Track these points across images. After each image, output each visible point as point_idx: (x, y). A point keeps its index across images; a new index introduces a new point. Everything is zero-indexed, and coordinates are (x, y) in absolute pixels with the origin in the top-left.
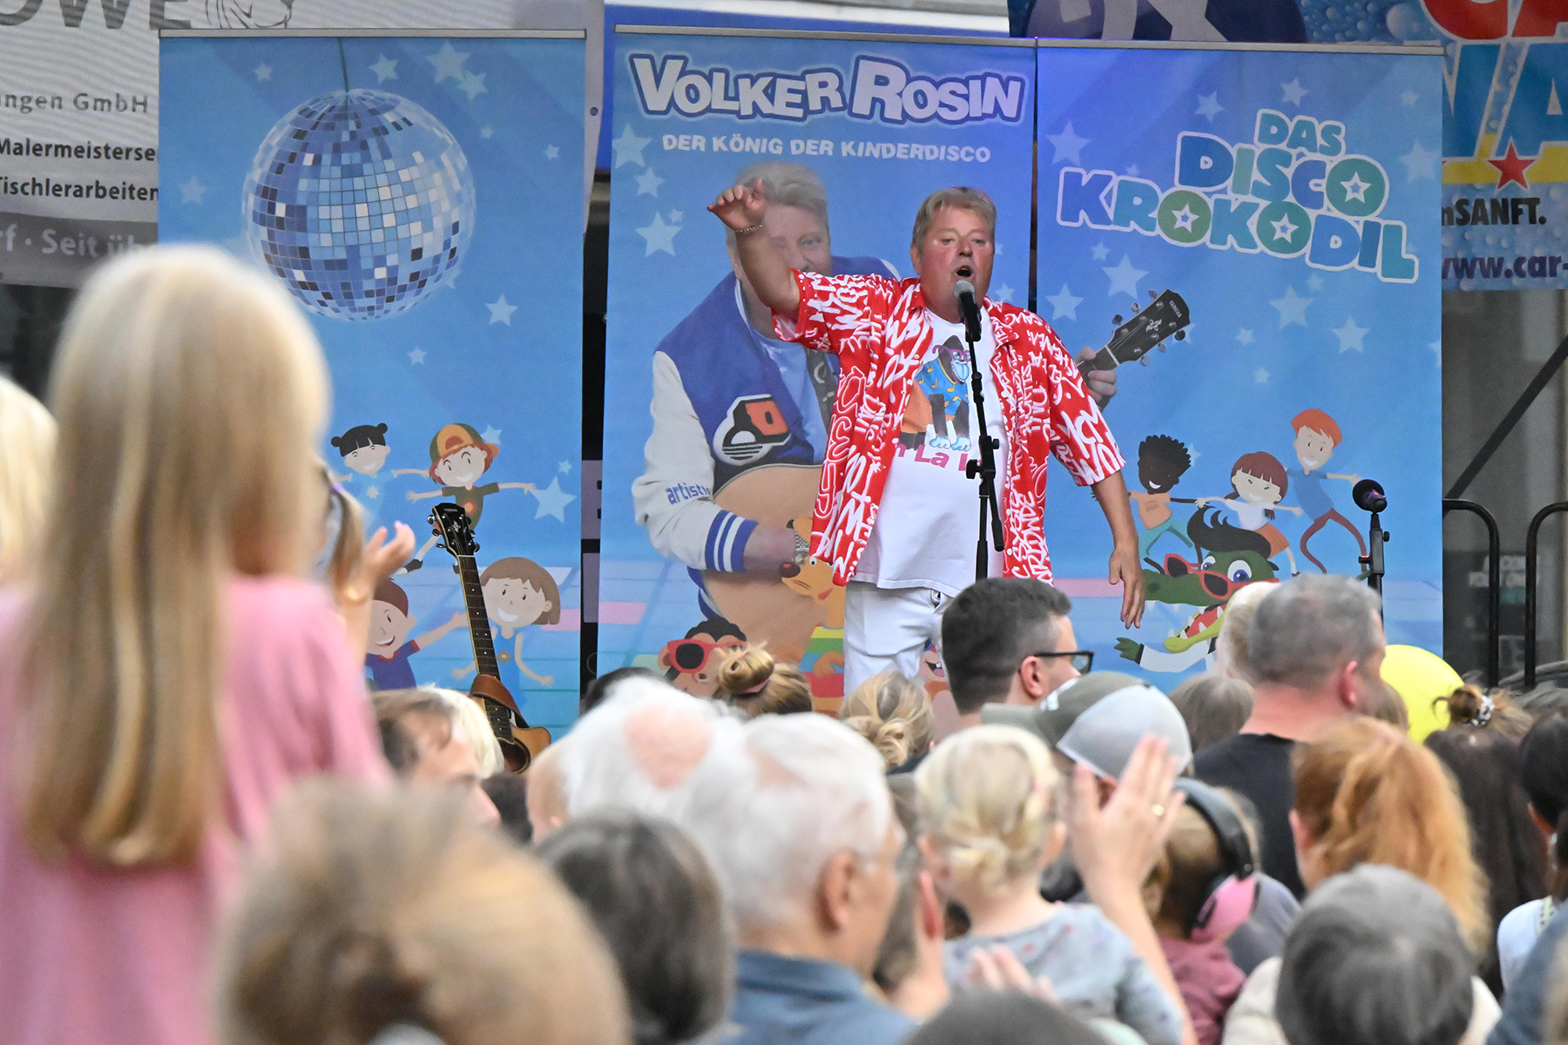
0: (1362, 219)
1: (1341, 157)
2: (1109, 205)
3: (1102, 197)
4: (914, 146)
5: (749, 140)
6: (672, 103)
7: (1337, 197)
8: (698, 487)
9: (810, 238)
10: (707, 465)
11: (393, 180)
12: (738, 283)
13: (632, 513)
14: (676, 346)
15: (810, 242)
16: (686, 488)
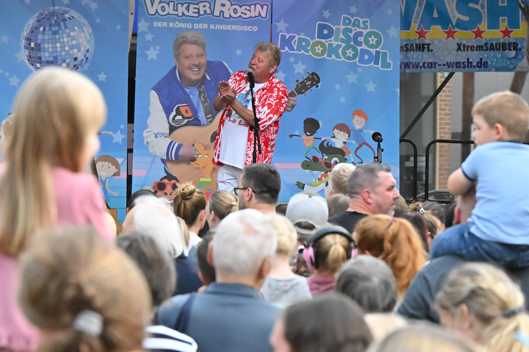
0: (375, 50)
1: (368, 30)
2: (295, 45)
3: (292, 43)
4: (233, 26)
5: (181, 23)
6: (157, 11)
7: (367, 42)
8: (164, 133)
9: (200, 55)
10: (167, 126)
11: (68, 36)
12: (177, 68)
13: (143, 141)
14: (157, 89)
15: (200, 56)
16: (160, 133)
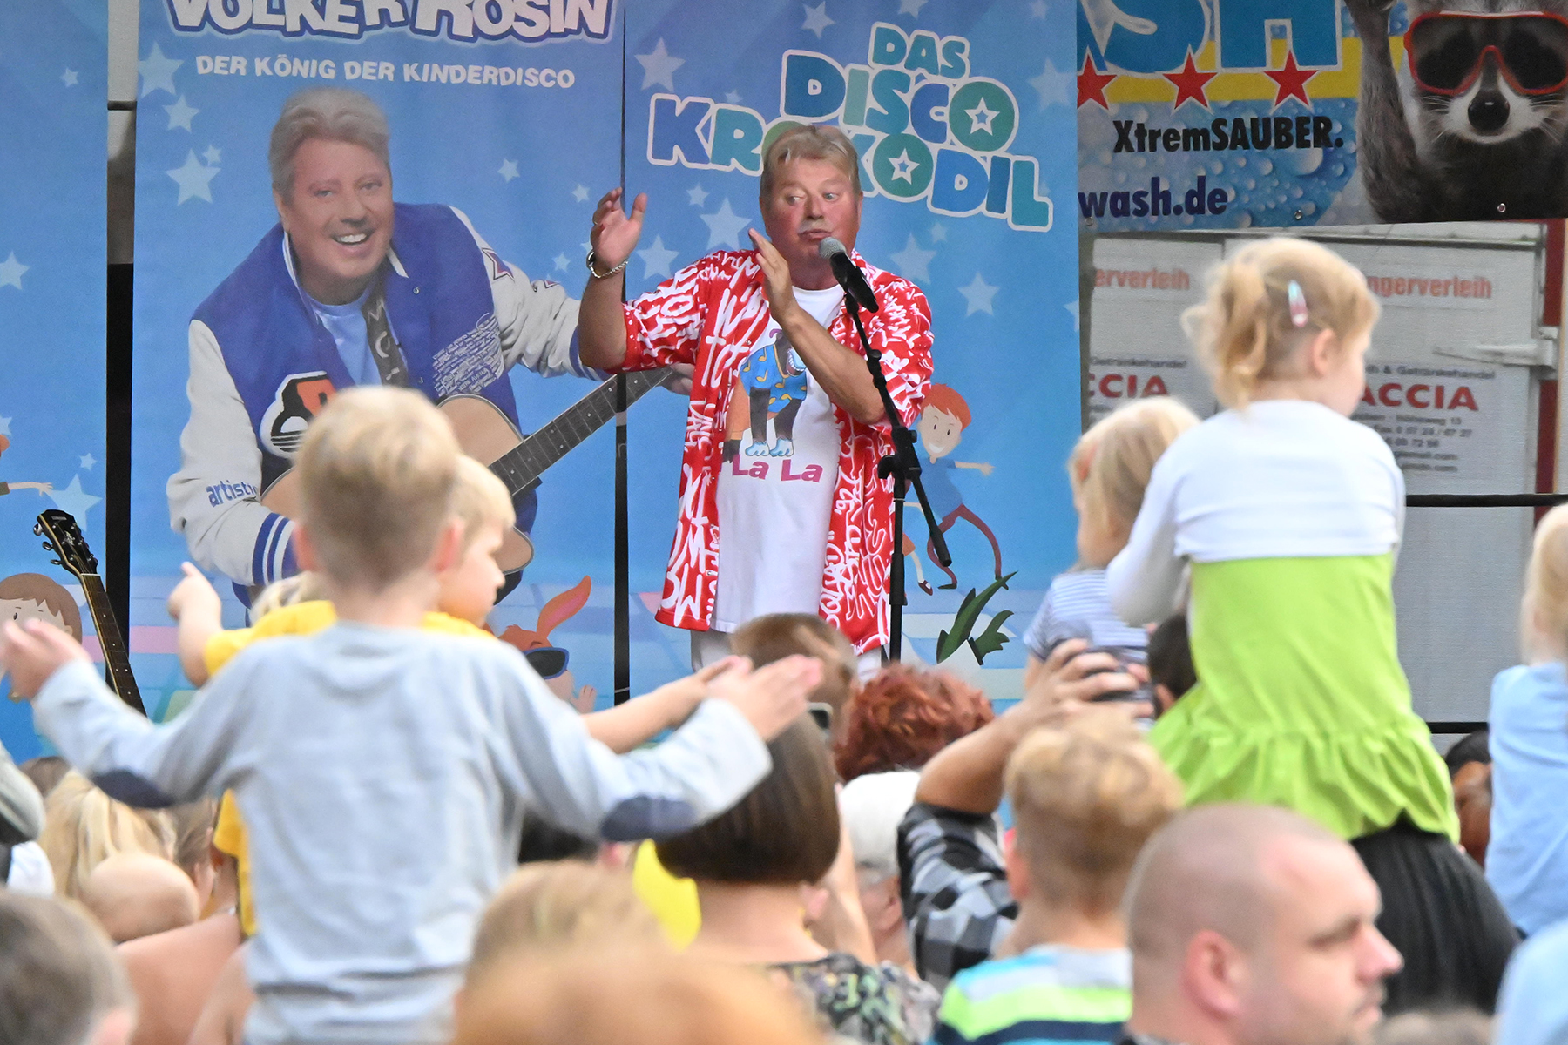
0: (990, 155)
1: (965, 80)
2: (707, 141)
3: (698, 130)
4: (487, 68)
5: (297, 61)
6: (207, 17)
7: (961, 124)
8: (244, 486)
9: (368, 181)
10: (253, 459)
12: (286, 235)
14: (214, 314)
15: (369, 186)
16: (230, 487)
